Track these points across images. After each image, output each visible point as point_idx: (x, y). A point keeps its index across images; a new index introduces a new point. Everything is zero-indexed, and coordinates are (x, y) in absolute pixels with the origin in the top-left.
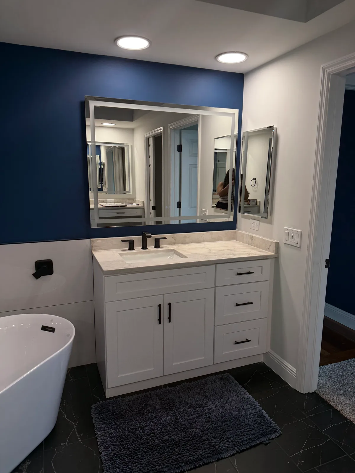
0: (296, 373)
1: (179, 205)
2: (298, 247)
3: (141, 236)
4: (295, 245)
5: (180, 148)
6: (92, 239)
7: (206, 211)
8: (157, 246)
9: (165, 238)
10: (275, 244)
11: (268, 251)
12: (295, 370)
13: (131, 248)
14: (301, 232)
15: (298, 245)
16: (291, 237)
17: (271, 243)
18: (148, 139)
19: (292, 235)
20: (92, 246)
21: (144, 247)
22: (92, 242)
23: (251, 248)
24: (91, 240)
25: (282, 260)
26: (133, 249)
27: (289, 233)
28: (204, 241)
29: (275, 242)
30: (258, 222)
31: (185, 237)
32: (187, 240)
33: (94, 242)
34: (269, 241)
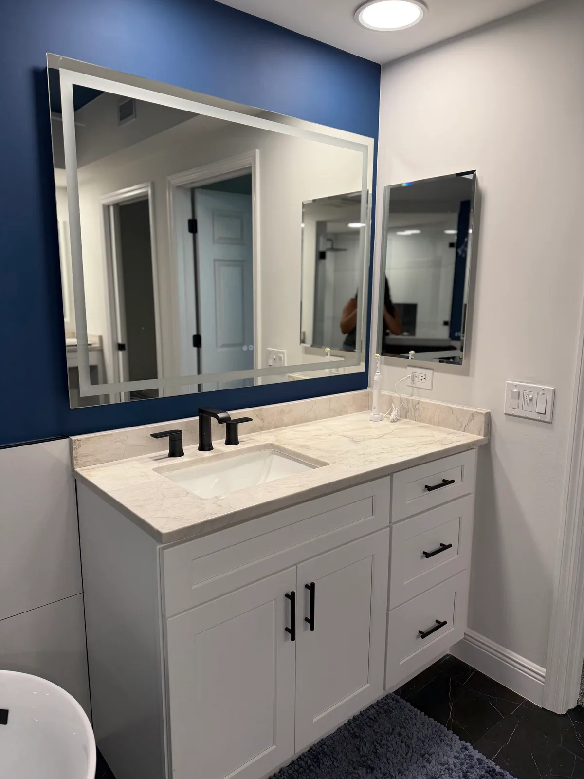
0: (545, 675)
1: (197, 341)
2: (545, 421)
3: (197, 418)
4: (537, 417)
5: (193, 226)
6: (74, 438)
7: (283, 353)
8: (232, 440)
9: (248, 419)
10: (485, 418)
11: (464, 431)
12: (542, 671)
13: (176, 451)
14: (554, 390)
15: (547, 418)
16: (526, 402)
17: (473, 415)
18: (106, 208)
19: (530, 396)
20: (75, 455)
21: (205, 445)
22: (74, 447)
23: (420, 426)
24: (71, 442)
25: (499, 449)
26: (181, 454)
27: (519, 393)
28: (316, 418)
29: (484, 412)
30: (431, 371)
31: (282, 412)
32: (286, 419)
33: (80, 446)
34: (467, 411)
